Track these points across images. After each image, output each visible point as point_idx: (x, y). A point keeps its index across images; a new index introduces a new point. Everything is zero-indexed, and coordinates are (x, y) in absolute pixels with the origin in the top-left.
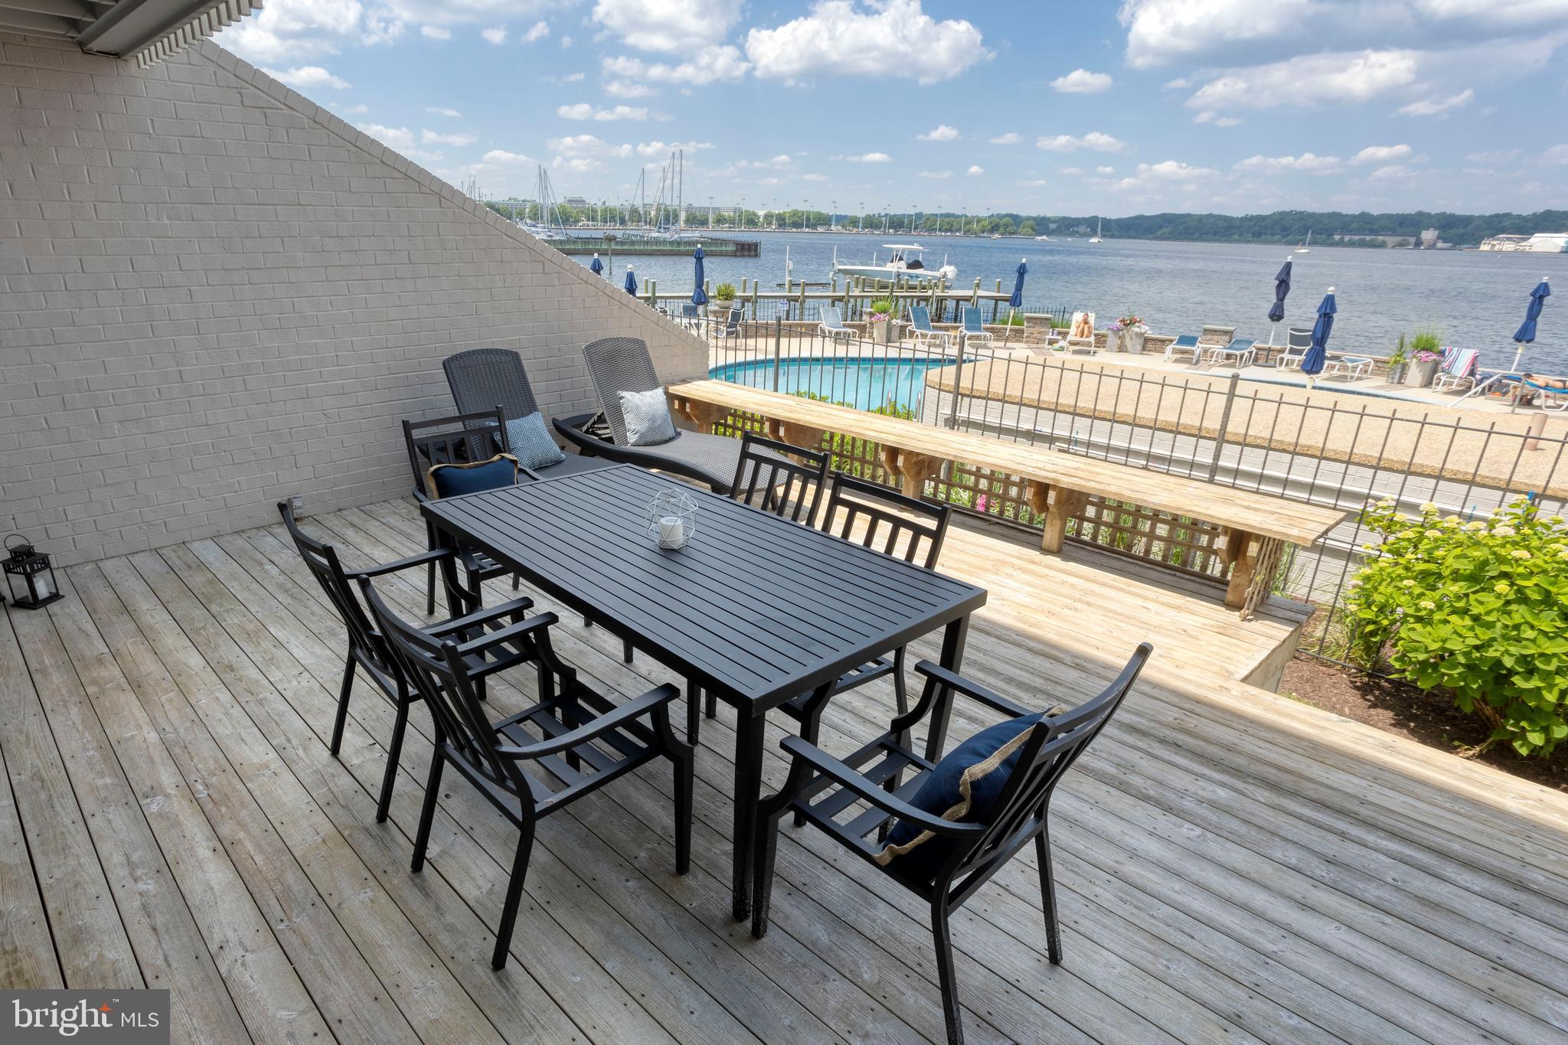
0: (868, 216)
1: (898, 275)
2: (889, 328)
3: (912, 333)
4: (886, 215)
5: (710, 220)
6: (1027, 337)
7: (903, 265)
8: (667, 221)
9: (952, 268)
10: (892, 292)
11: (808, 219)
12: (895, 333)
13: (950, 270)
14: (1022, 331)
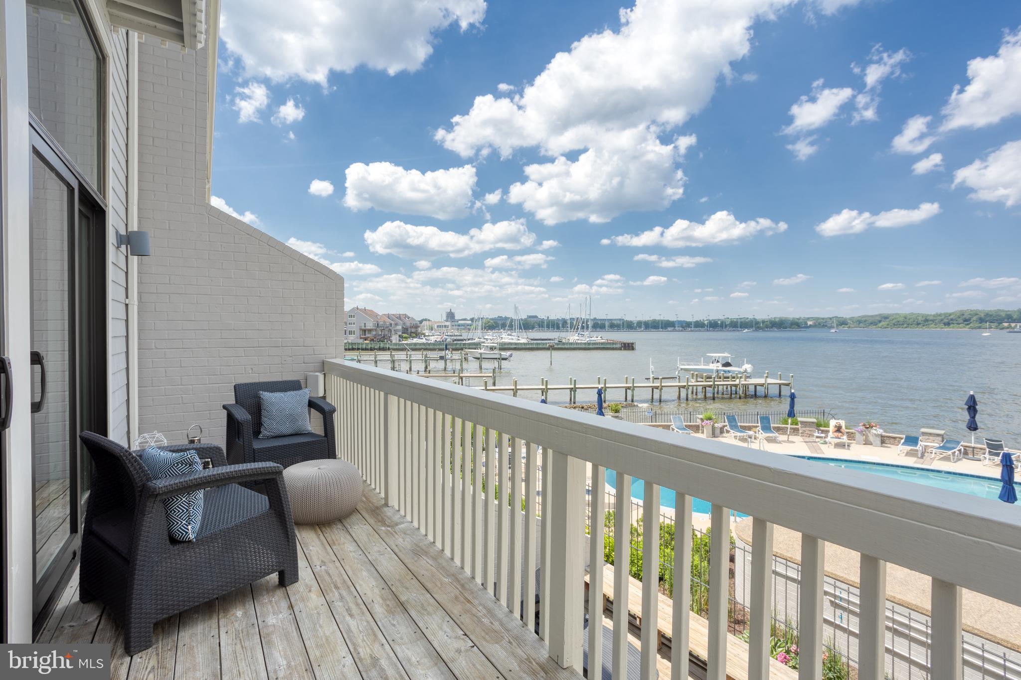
0: (697, 321)
1: (717, 371)
2: (713, 428)
3: (728, 432)
4: (707, 320)
5: (607, 326)
6: (802, 433)
7: (719, 365)
8: (583, 327)
9: (750, 365)
10: (715, 381)
11: (662, 323)
12: (718, 432)
13: (748, 367)
14: (798, 430)
